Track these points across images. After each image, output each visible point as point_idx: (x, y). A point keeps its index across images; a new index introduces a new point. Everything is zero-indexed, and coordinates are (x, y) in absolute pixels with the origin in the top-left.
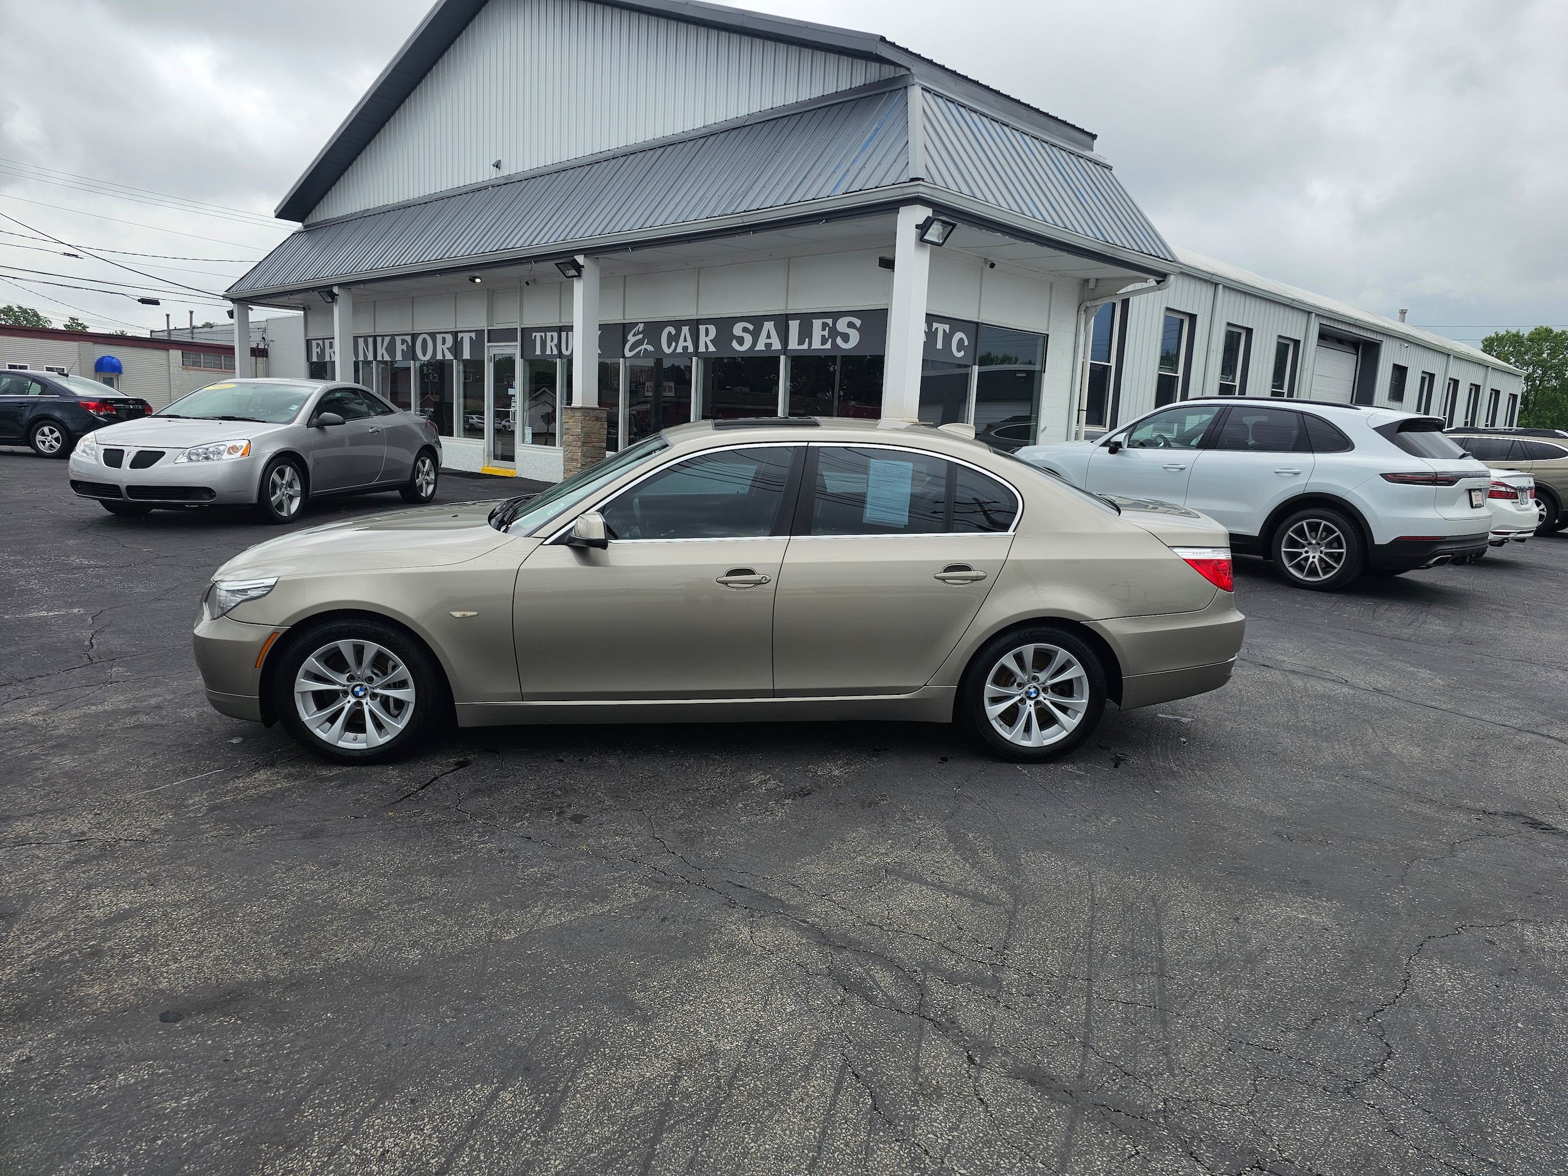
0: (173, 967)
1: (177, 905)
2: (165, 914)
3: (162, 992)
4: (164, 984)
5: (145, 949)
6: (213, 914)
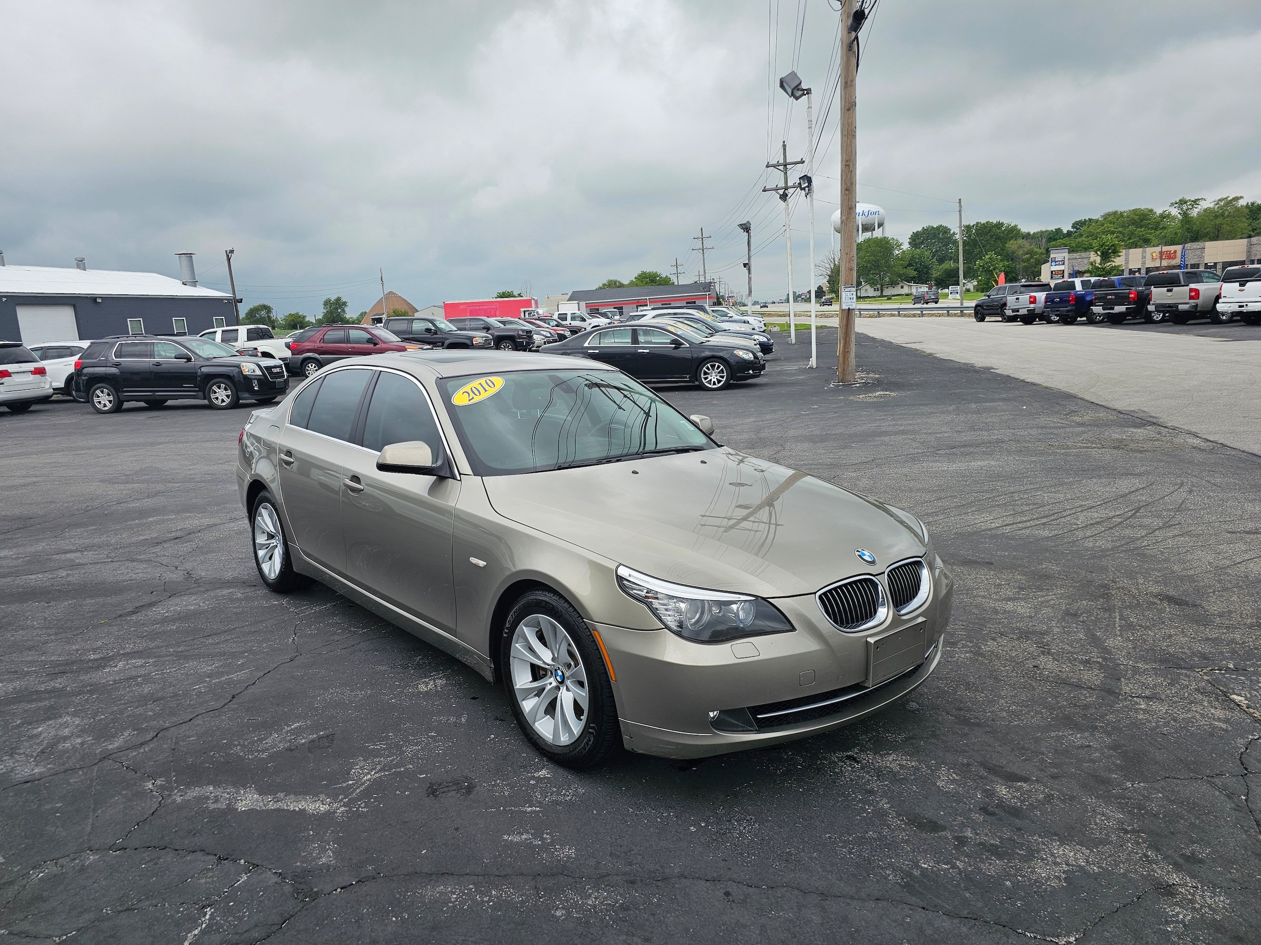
0: (987, 577)
1: (984, 597)
2: (990, 595)
3: (992, 570)
4: (992, 572)
5: (1000, 585)
6: (967, 590)
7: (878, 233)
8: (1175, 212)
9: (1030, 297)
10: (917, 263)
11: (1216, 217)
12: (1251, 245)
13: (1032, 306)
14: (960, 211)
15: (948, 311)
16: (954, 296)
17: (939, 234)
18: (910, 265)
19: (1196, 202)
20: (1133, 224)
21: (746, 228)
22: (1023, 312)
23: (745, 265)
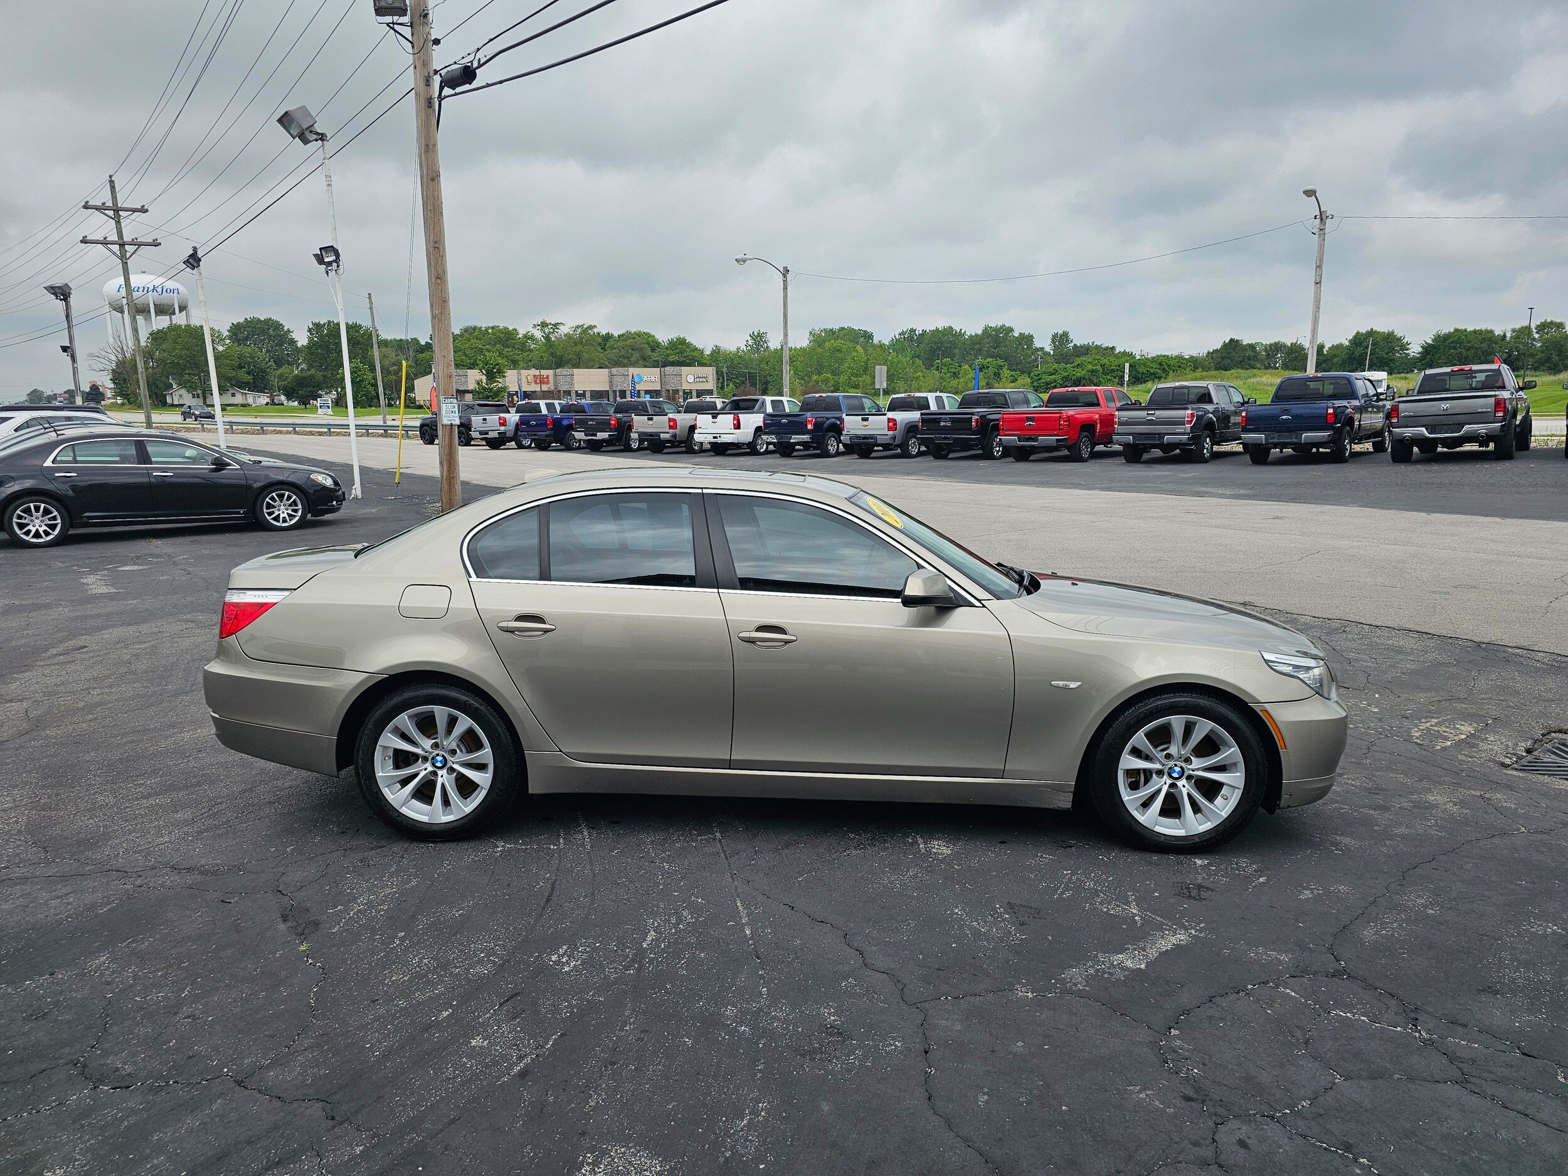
7: (180, 319)
8: (538, 334)
9: (500, 418)
10: (249, 363)
11: (576, 344)
12: (612, 375)
13: (502, 428)
14: (371, 308)
15: (329, 429)
16: (325, 410)
17: (269, 329)
18: (241, 367)
19: (556, 325)
20: (500, 343)
21: (62, 293)
22: (493, 435)
23: (65, 349)
